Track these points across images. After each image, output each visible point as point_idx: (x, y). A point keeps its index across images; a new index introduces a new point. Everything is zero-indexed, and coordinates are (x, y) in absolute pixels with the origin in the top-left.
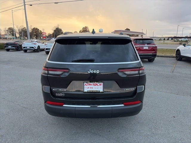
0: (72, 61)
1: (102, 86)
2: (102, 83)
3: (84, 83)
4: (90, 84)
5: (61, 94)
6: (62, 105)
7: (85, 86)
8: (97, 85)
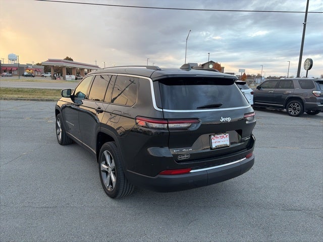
0: (198, 108)
1: (228, 138)
2: (228, 134)
3: (210, 136)
4: (217, 138)
5: (185, 156)
6: (189, 173)
7: (213, 141)
8: (223, 137)
